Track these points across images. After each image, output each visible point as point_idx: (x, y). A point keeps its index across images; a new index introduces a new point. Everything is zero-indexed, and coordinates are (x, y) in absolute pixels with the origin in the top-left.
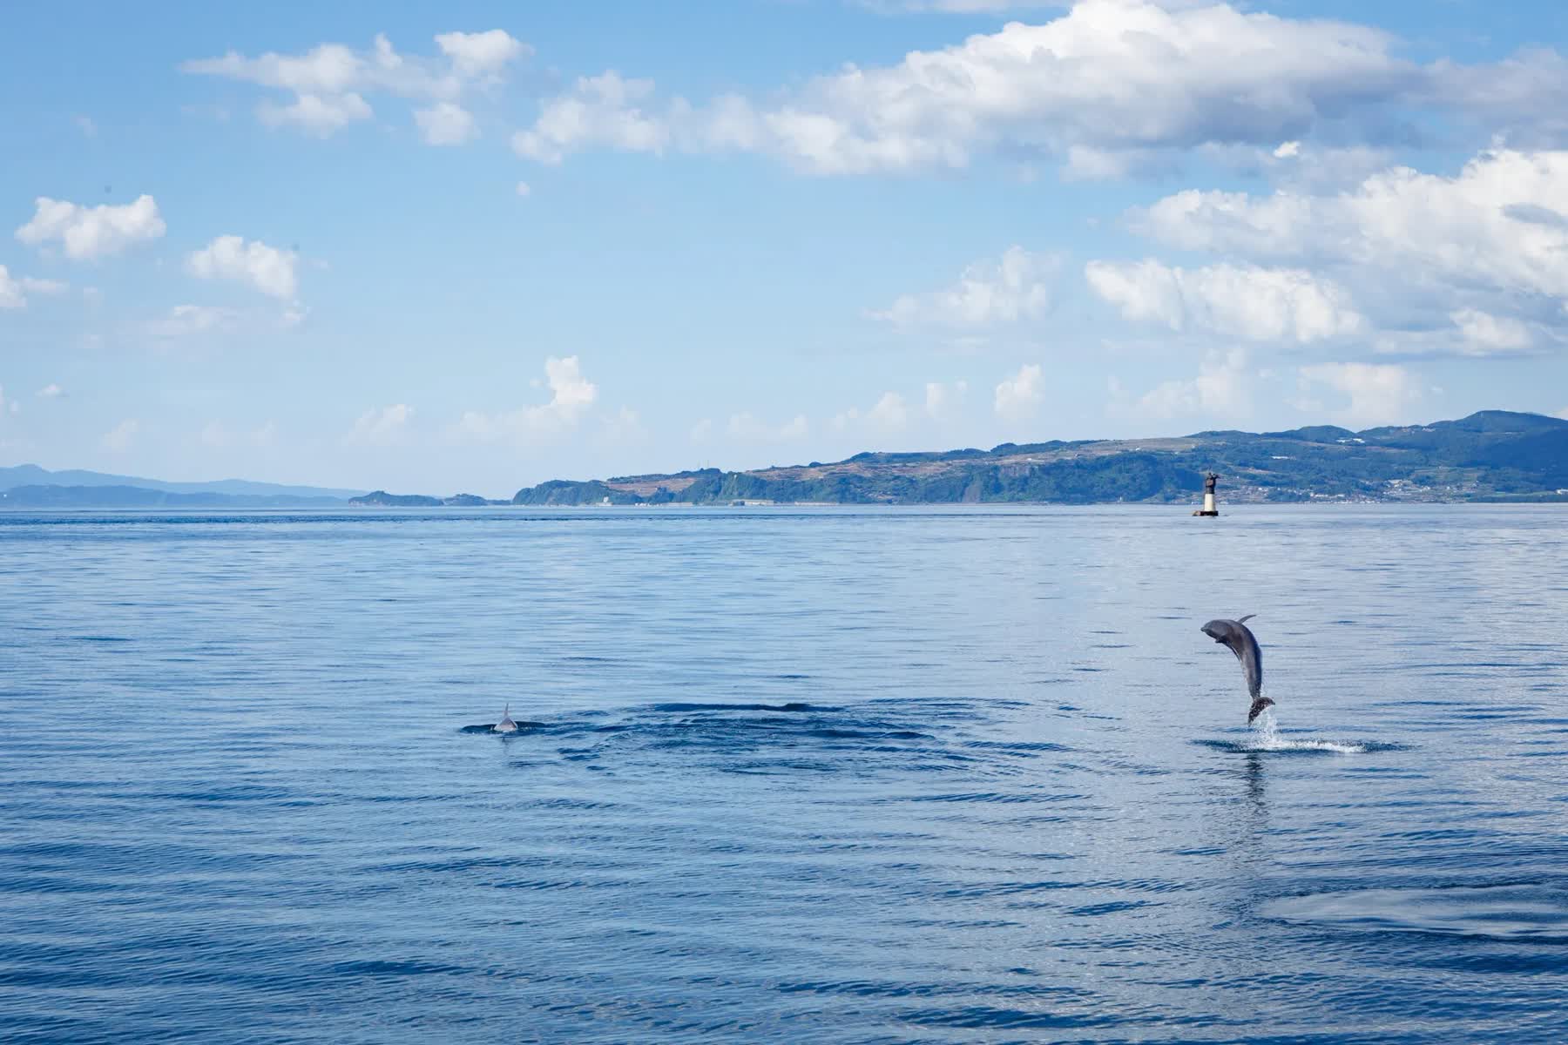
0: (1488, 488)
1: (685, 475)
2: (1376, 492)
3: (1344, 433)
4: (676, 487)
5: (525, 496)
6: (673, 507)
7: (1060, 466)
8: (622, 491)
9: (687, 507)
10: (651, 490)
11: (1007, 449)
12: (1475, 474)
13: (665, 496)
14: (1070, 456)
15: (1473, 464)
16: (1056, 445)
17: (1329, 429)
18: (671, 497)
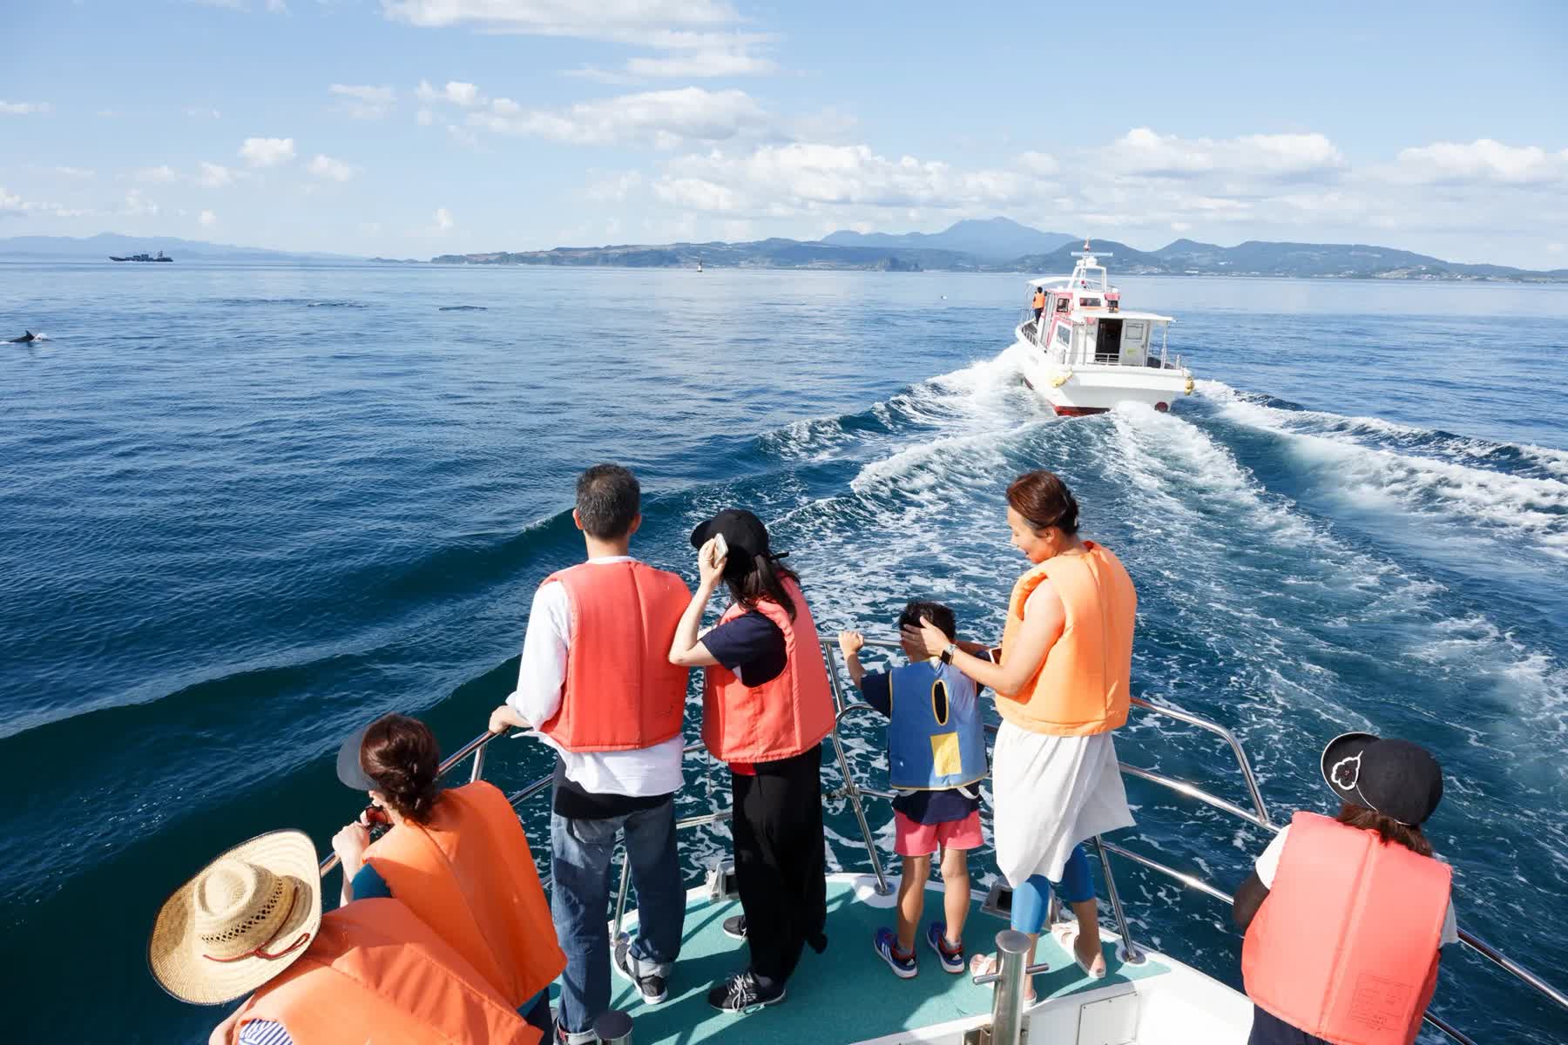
0: (772, 265)
1: (494, 254)
2: (736, 265)
3: (724, 244)
4: (492, 258)
5: (435, 260)
6: (491, 265)
7: (628, 254)
8: (471, 259)
9: (496, 265)
10: (483, 259)
11: (608, 248)
12: (769, 259)
13: (488, 262)
14: (631, 250)
15: (768, 256)
16: (626, 246)
17: (719, 243)
18: (491, 262)
